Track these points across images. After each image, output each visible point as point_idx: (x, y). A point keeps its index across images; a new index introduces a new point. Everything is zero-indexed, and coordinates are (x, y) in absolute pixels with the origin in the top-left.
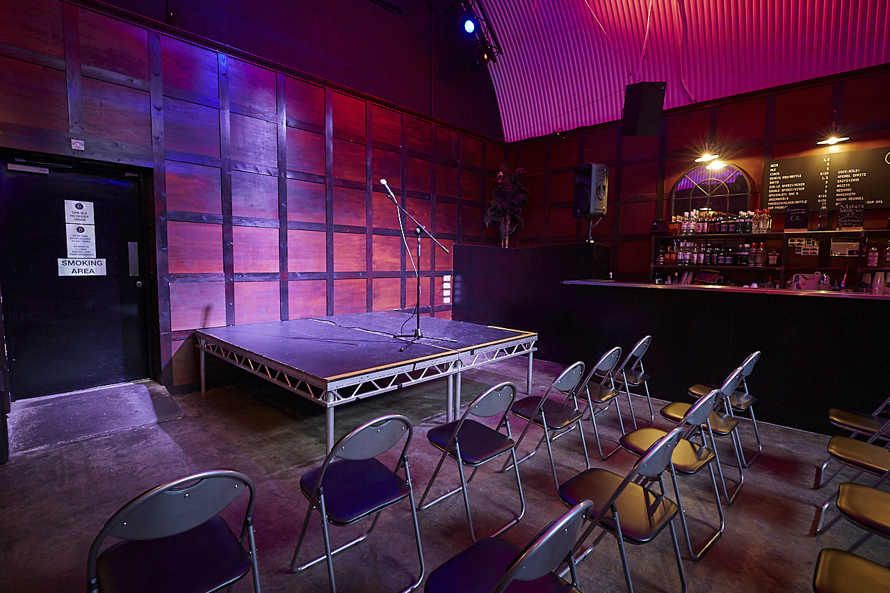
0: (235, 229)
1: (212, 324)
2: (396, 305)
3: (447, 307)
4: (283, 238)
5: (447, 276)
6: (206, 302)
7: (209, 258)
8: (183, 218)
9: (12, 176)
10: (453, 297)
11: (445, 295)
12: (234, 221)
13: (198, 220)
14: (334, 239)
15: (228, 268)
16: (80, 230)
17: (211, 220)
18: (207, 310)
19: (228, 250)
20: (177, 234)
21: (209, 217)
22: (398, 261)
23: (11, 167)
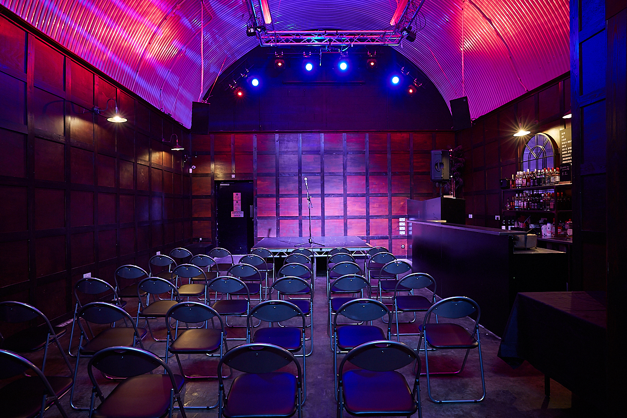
0: (280, 199)
1: (271, 236)
2: (363, 233)
3: (403, 237)
4: (300, 202)
5: (402, 219)
6: (269, 227)
7: (271, 211)
8: (262, 196)
9: (221, 187)
10: (407, 231)
11: (400, 229)
12: (280, 196)
13: (267, 196)
14: (325, 200)
15: (278, 214)
16: (237, 202)
17: (272, 196)
18: (270, 230)
19: (278, 207)
20: (260, 202)
21: (271, 195)
22: (365, 210)
23: (221, 185)
